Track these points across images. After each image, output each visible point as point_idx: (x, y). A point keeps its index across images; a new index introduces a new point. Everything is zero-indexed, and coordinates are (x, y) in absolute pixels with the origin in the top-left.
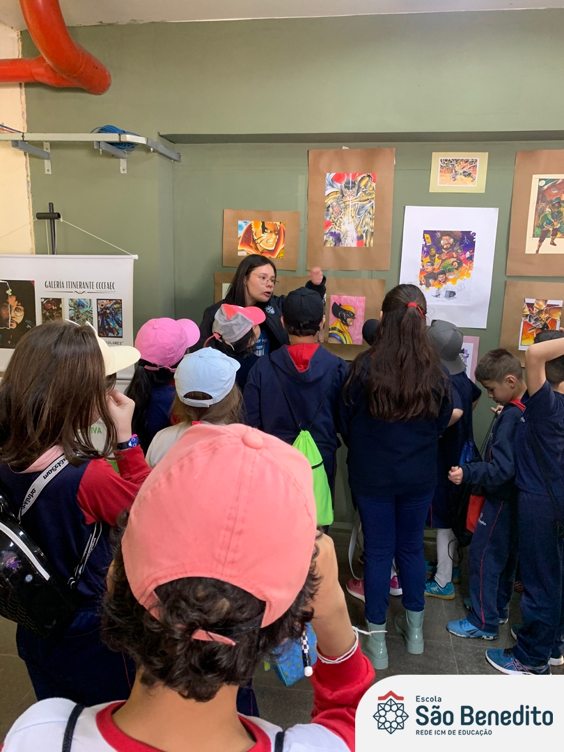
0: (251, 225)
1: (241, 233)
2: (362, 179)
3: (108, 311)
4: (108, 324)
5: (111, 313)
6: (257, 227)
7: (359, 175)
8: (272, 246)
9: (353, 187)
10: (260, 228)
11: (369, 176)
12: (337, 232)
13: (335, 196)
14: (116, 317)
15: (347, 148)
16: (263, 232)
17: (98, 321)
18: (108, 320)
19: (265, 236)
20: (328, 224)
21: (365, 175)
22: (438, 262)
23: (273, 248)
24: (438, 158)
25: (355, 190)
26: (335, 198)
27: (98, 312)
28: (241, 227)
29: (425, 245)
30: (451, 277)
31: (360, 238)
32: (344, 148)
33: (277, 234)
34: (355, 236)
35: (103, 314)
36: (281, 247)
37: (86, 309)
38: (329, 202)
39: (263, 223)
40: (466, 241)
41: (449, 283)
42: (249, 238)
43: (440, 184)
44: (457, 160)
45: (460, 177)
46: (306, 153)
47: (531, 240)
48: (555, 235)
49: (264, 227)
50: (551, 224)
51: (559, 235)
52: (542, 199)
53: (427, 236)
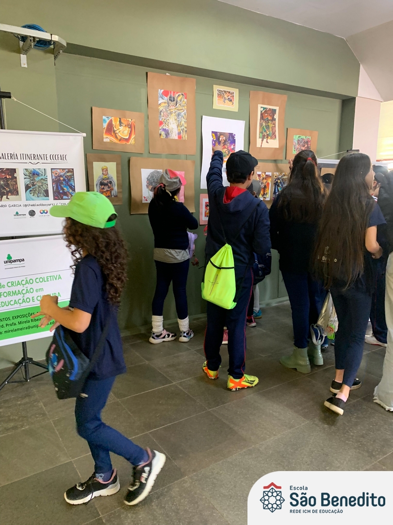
0: (111, 120)
1: (105, 125)
2: (179, 95)
3: (62, 179)
5: (64, 180)
6: (116, 121)
7: (177, 93)
8: (127, 135)
9: (174, 100)
10: (118, 123)
11: (182, 95)
12: (167, 128)
13: (164, 105)
15: (169, 74)
16: (120, 125)
19: (121, 128)
20: (161, 123)
21: (180, 94)
23: (127, 137)
24: (216, 88)
25: (175, 102)
26: (163, 106)
29: (213, 140)
30: (225, 160)
31: (179, 133)
32: (167, 74)
33: (129, 128)
34: (177, 133)
36: (133, 137)
38: (161, 108)
39: (120, 119)
40: (231, 138)
42: (110, 129)
43: (218, 104)
44: (225, 91)
45: (227, 101)
46: (145, 73)
47: (259, 141)
48: (267, 137)
49: (120, 122)
50: (265, 131)
51: (269, 138)
52: (262, 118)
53: (214, 135)
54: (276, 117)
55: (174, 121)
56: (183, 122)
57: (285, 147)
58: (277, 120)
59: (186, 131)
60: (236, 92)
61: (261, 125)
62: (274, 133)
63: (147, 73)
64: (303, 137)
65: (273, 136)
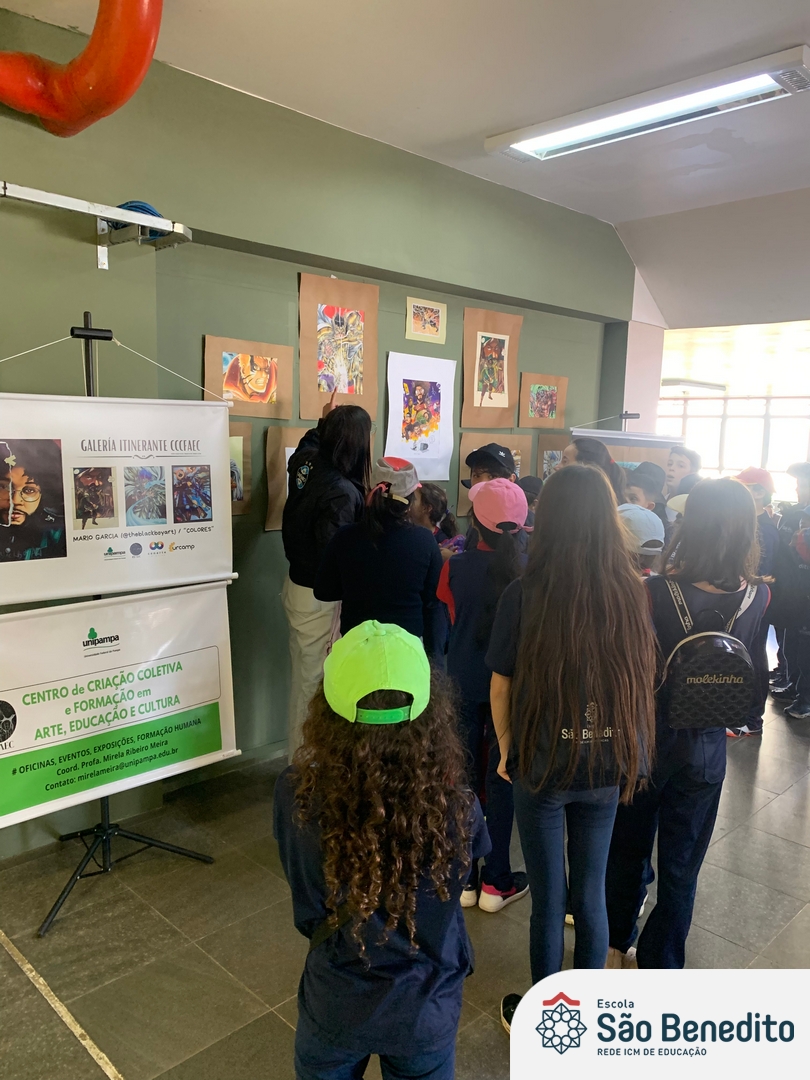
0: (237, 359)
1: (226, 369)
2: (351, 315)
3: (189, 484)
4: (189, 502)
5: (193, 486)
6: (244, 362)
7: (348, 311)
8: (263, 387)
9: (342, 324)
10: (249, 364)
11: (358, 314)
12: (330, 375)
13: (326, 332)
14: (202, 491)
15: (335, 277)
16: (252, 369)
17: (174, 500)
18: (190, 496)
19: (254, 374)
20: (321, 365)
21: (354, 312)
22: (414, 413)
23: (263, 391)
24: (412, 302)
25: (344, 327)
26: (325, 335)
27: (174, 486)
28: (225, 360)
29: (405, 395)
30: (424, 429)
31: (350, 383)
32: (333, 277)
33: (267, 373)
34: (347, 382)
35: (180, 488)
36: (273, 389)
37: (154, 483)
38: (321, 338)
39: (252, 357)
40: (433, 391)
41: (423, 435)
42: (234, 376)
43: (414, 331)
44: (425, 308)
45: (428, 326)
46: (296, 276)
47: (477, 394)
48: (491, 390)
49: (252, 362)
50: (488, 379)
51: (494, 390)
52: (483, 355)
53: (406, 385)
54: (505, 353)
55: (343, 362)
56: (357, 363)
57: (517, 406)
58: (506, 359)
59: (362, 379)
60: (442, 309)
61: (481, 367)
62: (501, 382)
63: (299, 275)
64: (546, 388)
65: (500, 388)
